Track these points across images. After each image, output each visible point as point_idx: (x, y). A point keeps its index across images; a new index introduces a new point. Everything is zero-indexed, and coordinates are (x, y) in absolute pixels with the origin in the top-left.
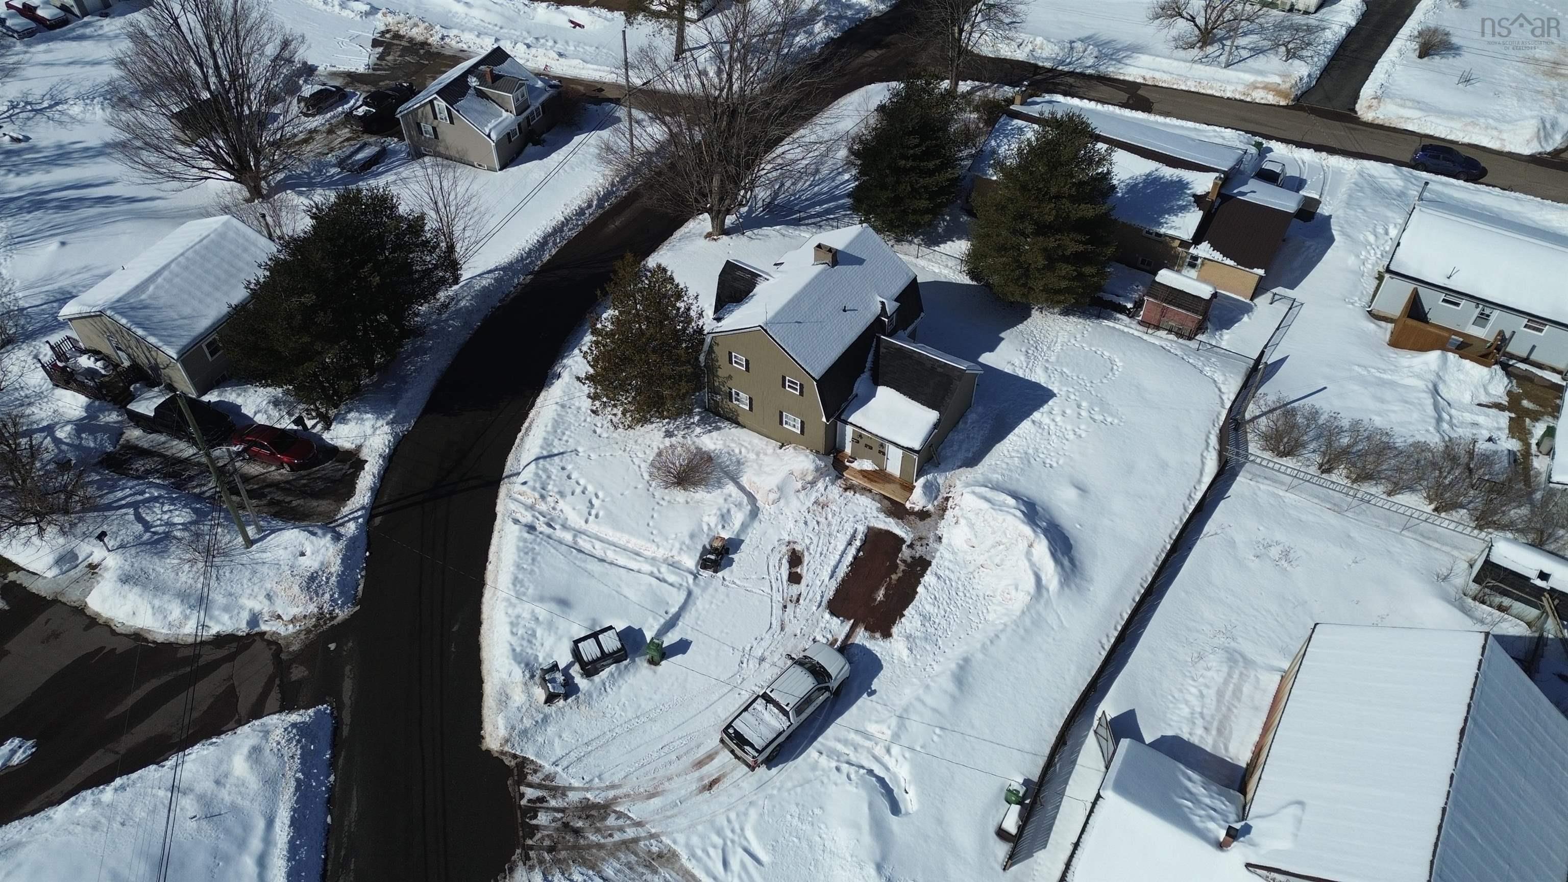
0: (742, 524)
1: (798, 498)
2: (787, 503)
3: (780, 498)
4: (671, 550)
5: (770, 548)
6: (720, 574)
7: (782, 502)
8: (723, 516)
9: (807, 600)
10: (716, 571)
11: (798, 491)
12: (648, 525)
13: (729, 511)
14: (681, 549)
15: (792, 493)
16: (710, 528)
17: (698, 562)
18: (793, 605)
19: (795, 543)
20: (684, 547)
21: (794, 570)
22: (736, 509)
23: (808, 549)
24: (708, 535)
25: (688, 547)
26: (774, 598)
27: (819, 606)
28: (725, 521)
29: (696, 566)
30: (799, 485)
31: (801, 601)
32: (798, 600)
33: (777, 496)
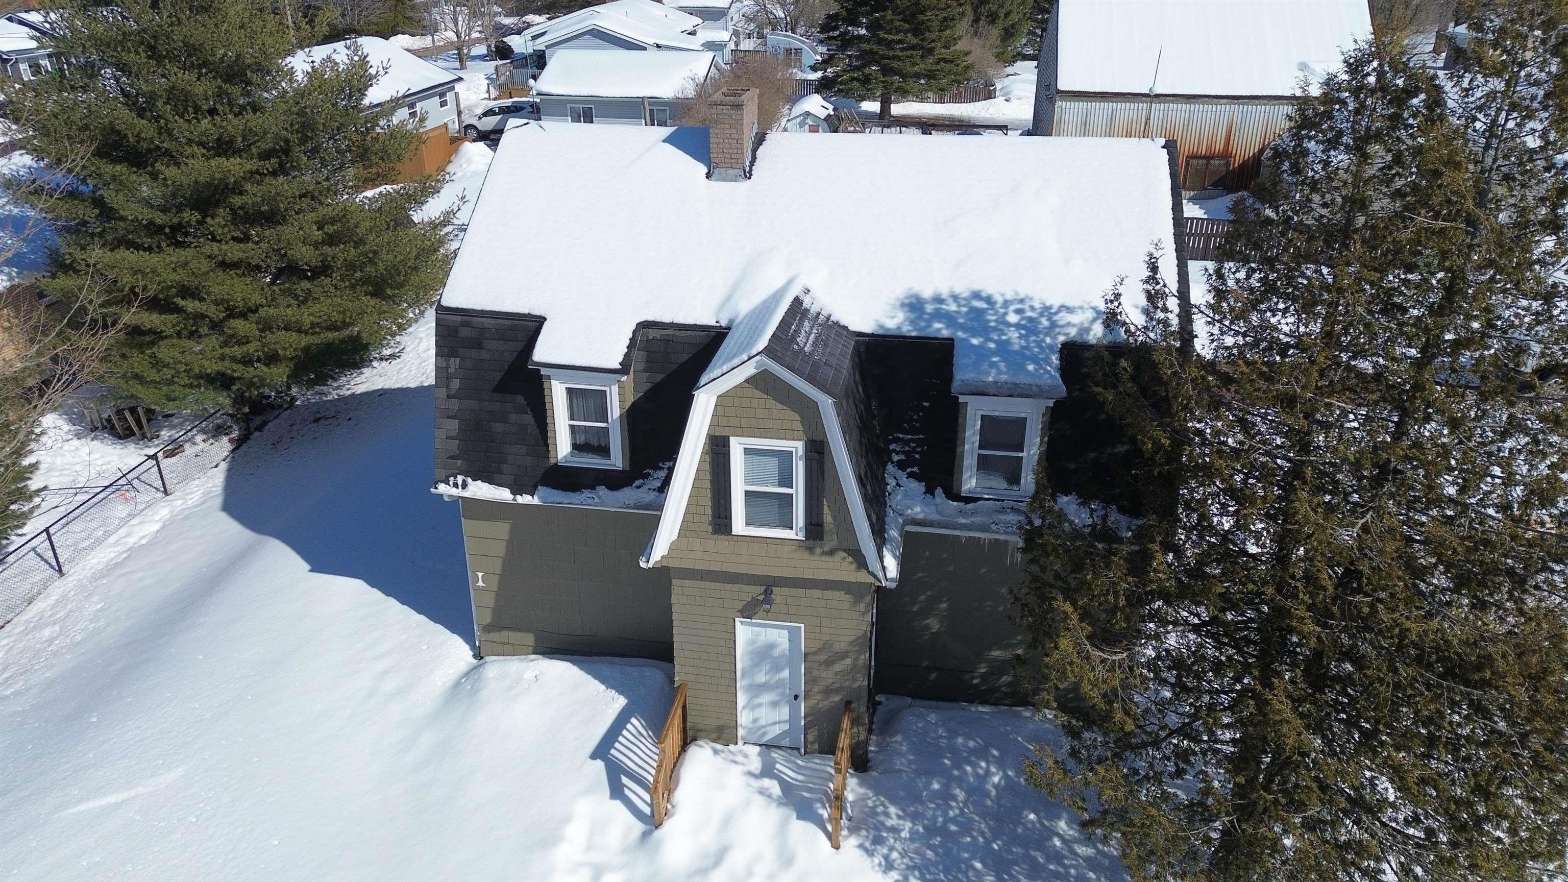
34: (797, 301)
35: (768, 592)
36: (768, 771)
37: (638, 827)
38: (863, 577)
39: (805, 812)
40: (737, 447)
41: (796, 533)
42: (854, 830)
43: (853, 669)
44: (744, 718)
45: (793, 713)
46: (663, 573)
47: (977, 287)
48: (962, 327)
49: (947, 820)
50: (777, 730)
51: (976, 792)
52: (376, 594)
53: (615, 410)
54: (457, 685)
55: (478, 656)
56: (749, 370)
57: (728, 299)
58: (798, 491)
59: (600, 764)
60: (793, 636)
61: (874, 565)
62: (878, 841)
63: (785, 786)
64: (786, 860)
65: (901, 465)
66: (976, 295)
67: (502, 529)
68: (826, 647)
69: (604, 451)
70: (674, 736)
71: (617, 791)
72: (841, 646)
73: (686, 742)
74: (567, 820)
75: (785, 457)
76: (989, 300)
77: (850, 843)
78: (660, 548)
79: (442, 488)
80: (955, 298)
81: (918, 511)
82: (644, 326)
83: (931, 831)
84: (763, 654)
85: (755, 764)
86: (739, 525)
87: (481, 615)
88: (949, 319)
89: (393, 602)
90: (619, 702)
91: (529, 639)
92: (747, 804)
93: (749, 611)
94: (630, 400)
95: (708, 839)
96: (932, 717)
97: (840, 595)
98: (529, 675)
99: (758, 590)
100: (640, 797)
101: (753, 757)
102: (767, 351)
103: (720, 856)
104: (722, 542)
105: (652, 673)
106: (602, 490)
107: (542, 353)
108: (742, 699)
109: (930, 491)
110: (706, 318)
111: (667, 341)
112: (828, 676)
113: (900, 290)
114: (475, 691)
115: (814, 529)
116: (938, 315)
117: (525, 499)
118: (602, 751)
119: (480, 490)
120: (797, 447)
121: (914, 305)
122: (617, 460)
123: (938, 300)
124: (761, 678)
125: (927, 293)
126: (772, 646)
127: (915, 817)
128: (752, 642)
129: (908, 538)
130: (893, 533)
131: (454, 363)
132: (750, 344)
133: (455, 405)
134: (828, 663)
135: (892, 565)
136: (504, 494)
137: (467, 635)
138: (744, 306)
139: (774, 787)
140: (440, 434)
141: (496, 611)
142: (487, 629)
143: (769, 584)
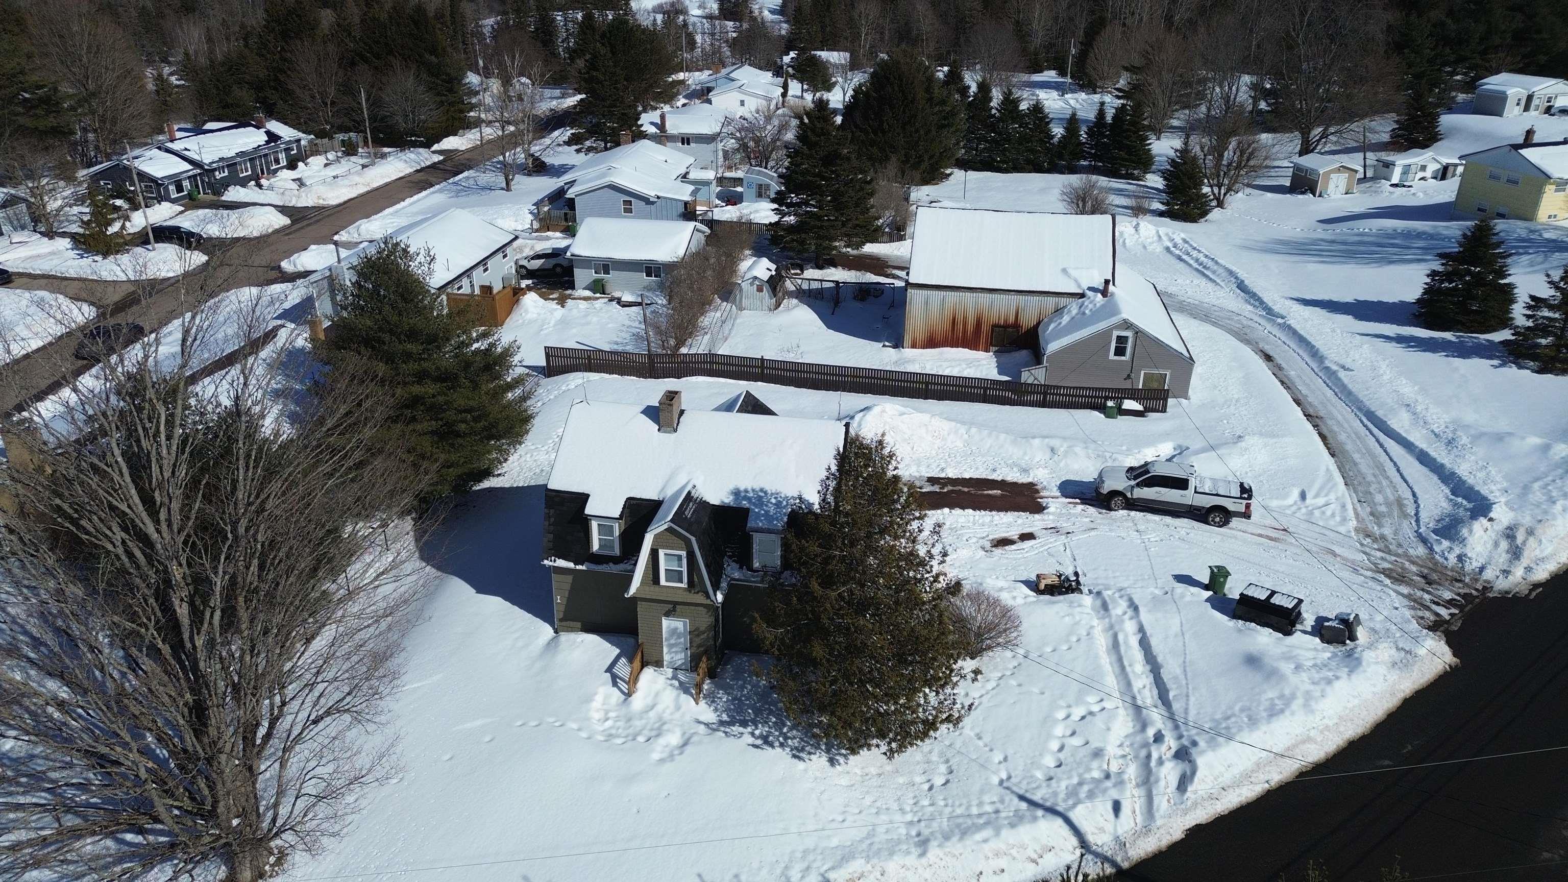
9: (1045, 524)
26: (1065, 541)
29: (1085, 593)
31: (1050, 526)
32: (1052, 528)
34: (689, 493)
35: (674, 607)
36: (674, 677)
37: (623, 697)
38: (708, 602)
39: (686, 691)
40: (661, 553)
41: (684, 585)
42: (705, 698)
43: (708, 638)
44: (667, 658)
45: (686, 655)
46: (634, 599)
47: (762, 486)
48: (754, 504)
49: (742, 696)
50: (680, 662)
51: (756, 686)
52: (508, 604)
53: (617, 533)
54: (549, 643)
55: (556, 632)
56: (665, 526)
57: (663, 489)
58: (684, 569)
59: (608, 675)
60: (685, 626)
61: (713, 598)
62: (713, 702)
63: (681, 683)
64: (678, 708)
65: (730, 557)
66: (761, 490)
67: (570, 578)
68: (697, 629)
69: (613, 548)
70: (637, 663)
71: (615, 684)
72: (702, 629)
73: (644, 665)
74: (596, 694)
75: (680, 558)
76: (766, 493)
77: (702, 703)
78: (632, 590)
79: (546, 562)
80: (753, 490)
81: (736, 575)
82: (629, 499)
83: (734, 699)
84: (674, 632)
85: (670, 675)
86: (663, 582)
87: (558, 614)
88: (749, 499)
89: (516, 608)
90: (617, 651)
91: (579, 625)
92: (665, 689)
93: (667, 614)
94: (623, 528)
95: (649, 701)
96: (745, 659)
97: (701, 608)
98: (579, 640)
99: (671, 606)
100: (624, 687)
101: (670, 672)
102: (671, 521)
103: (653, 707)
104: (656, 588)
105: (631, 640)
106: (611, 564)
107: (589, 510)
108: (665, 650)
109: (741, 568)
110: (653, 496)
111: (637, 505)
112: (698, 641)
113: (731, 487)
114: (557, 646)
115: (691, 583)
116: (745, 498)
117: (579, 567)
118: (609, 669)
119: (561, 563)
120: (684, 553)
121: (737, 493)
122: (617, 551)
123: (746, 491)
124: (673, 641)
125: (742, 489)
126: (676, 629)
127: (728, 694)
128: (668, 627)
129: (730, 586)
130: (724, 585)
131: (552, 511)
132: (666, 516)
133: (552, 528)
134: (698, 635)
135: (720, 597)
136: (571, 565)
137: (552, 624)
138: (669, 492)
139: (676, 683)
140: (546, 540)
141: (565, 612)
142: (561, 620)
143: (675, 604)
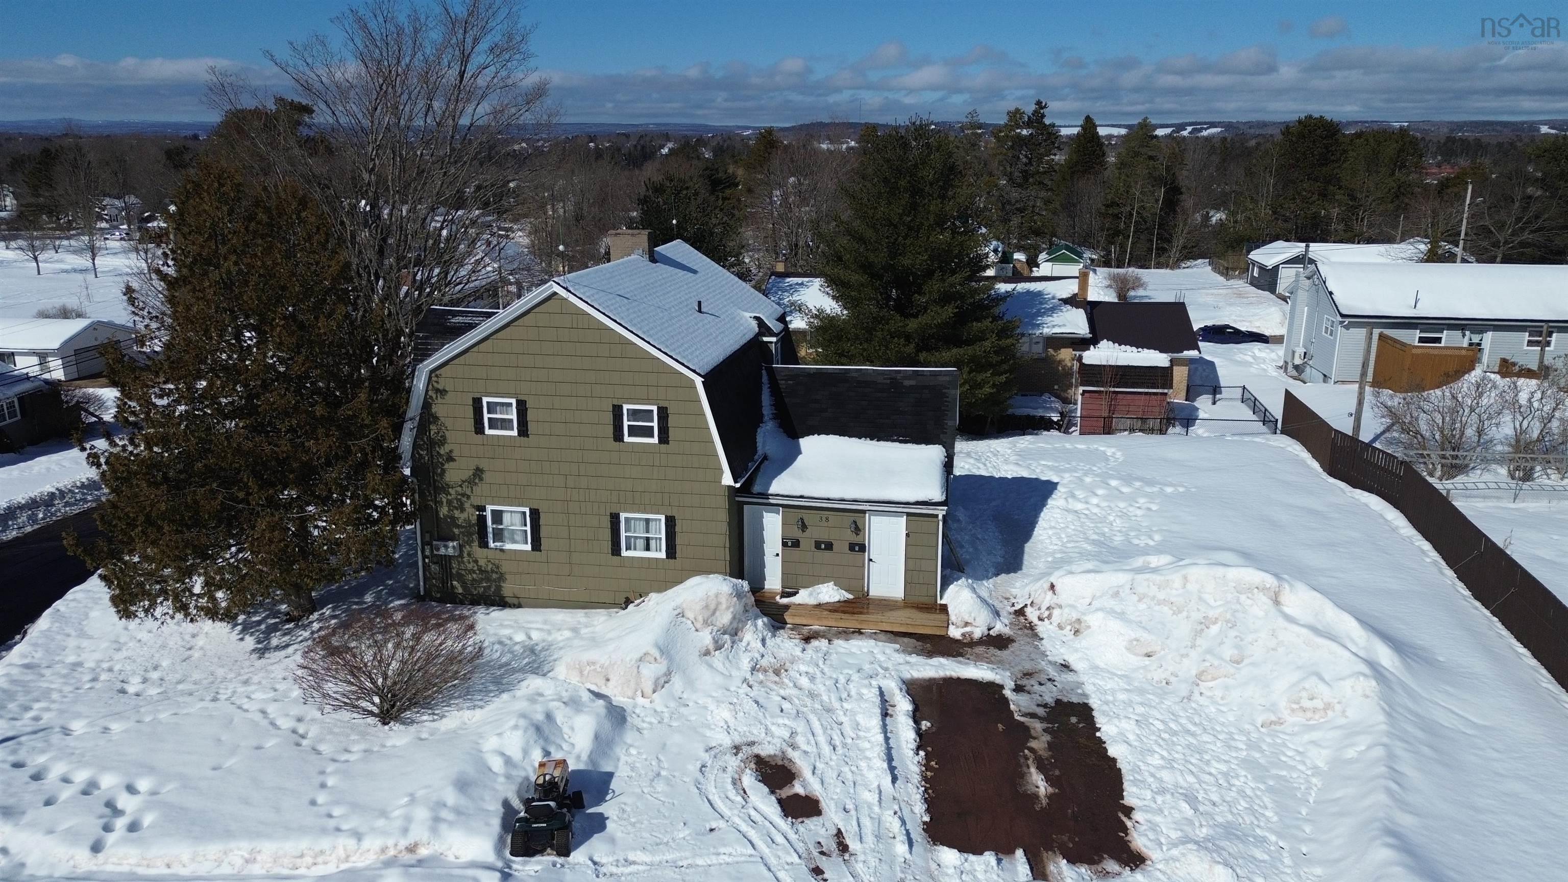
0: (597, 737)
1: (711, 666)
2: (690, 683)
3: (669, 673)
4: (405, 831)
5: (693, 768)
6: (578, 856)
7: (677, 682)
8: (538, 729)
9: (869, 839)
10: (565, 851)
11: (707, 653)
12: (313, 803)
13: (549, 717)
14: (437, 820)
15: (694, 657)
16: (508, 761)
17: (501, 841)
18: (836, 859)
19: (752, 744)
20: (445, 814)
21: (785, 793)
22: (568, 711)
23: (794, 746)
24: (508, 777)
25: (458, 811)
26: (773, 861)
27: (911, 843)
28: (546, 740)
29: (499, 851)
30: (706, 638)
31: (853, 845)
32: (843, 848)
33: (660, 668)
